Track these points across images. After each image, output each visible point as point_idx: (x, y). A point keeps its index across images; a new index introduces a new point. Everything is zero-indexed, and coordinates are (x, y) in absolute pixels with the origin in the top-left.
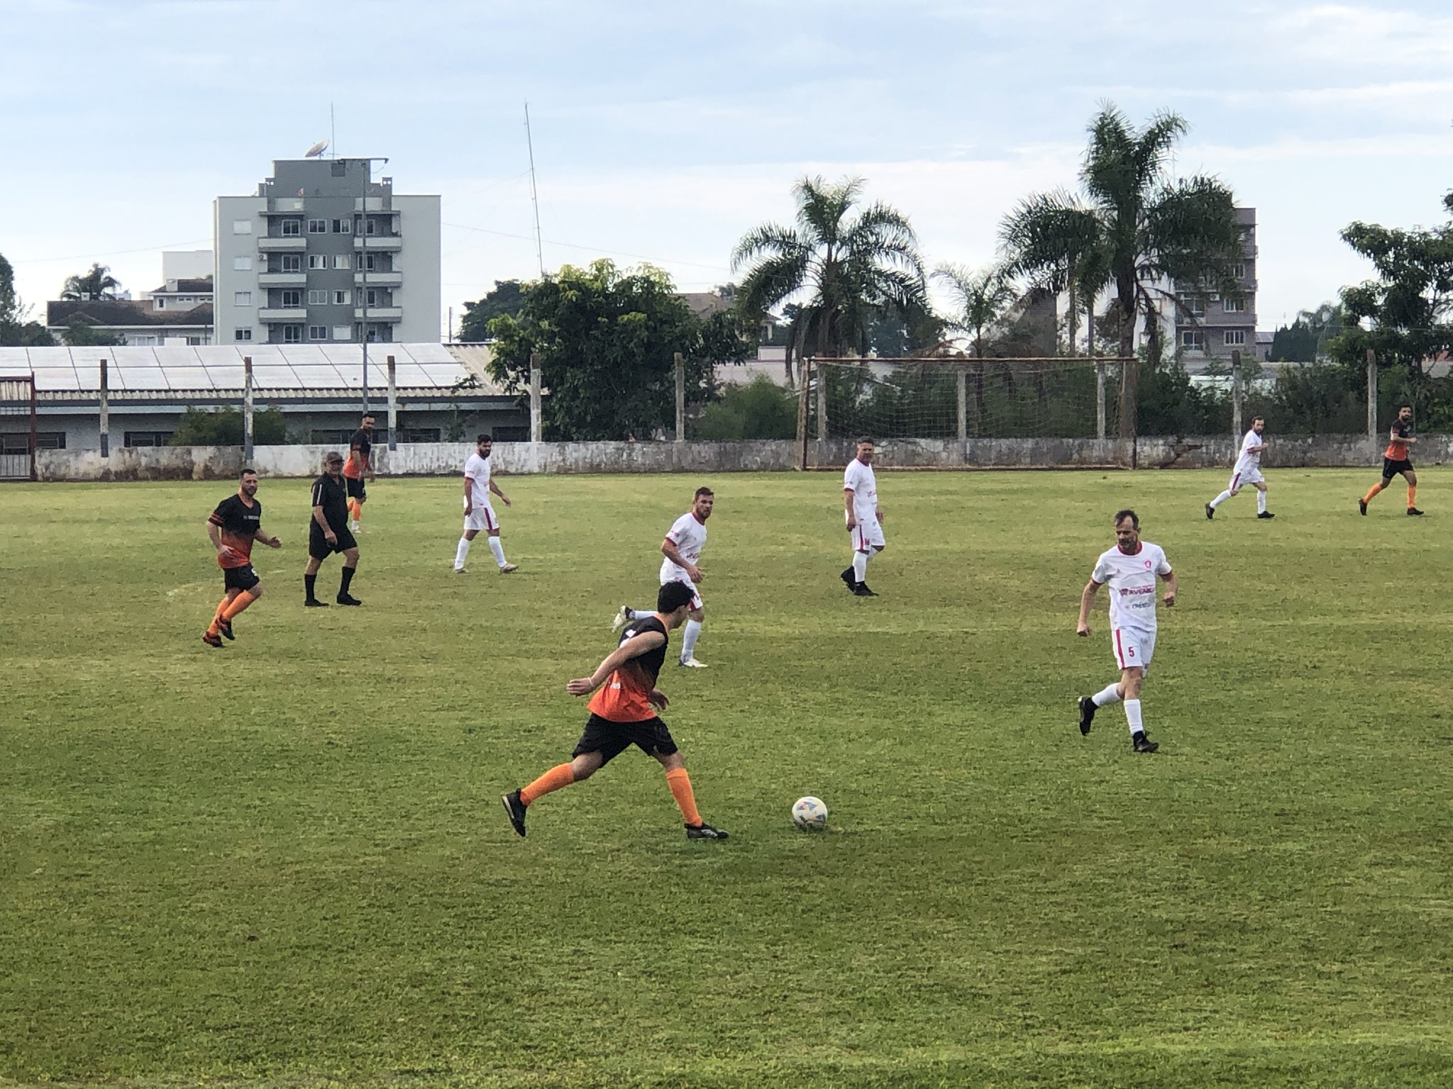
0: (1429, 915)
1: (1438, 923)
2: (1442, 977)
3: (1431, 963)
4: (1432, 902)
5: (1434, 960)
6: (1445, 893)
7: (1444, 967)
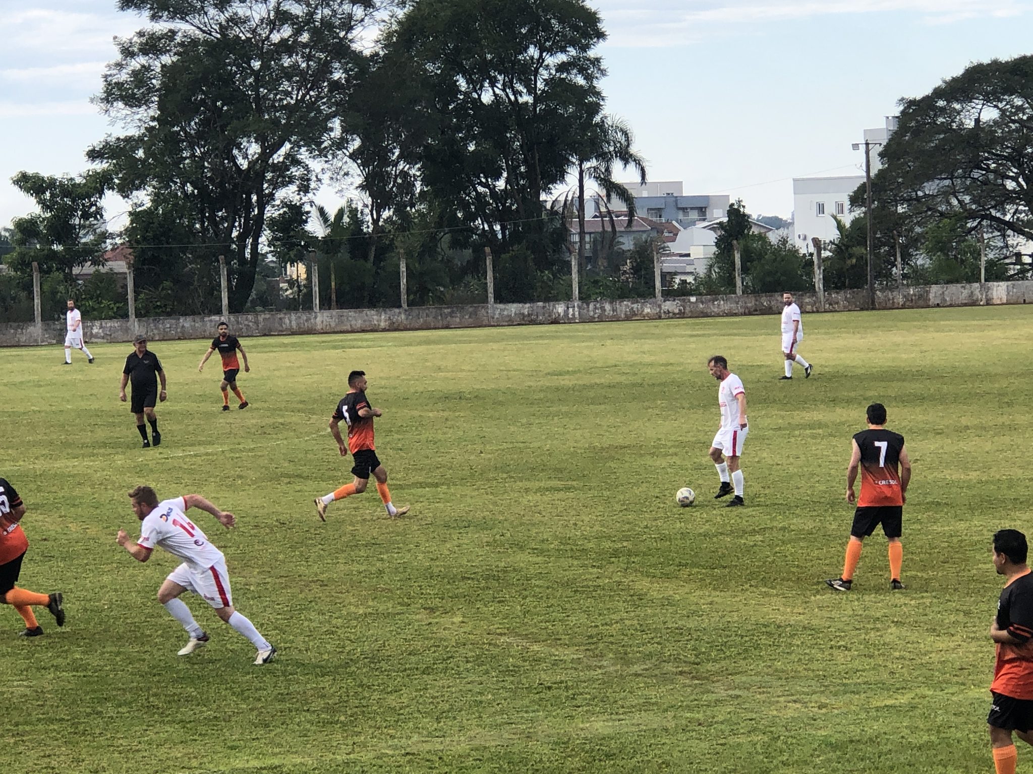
0: (13, 693)
1: (17, 699)
2: (12, 741)
3: (7, 730)
4: (15, 683)
5: (9, 727)
6: (27, 676)
7: (16, 732)
